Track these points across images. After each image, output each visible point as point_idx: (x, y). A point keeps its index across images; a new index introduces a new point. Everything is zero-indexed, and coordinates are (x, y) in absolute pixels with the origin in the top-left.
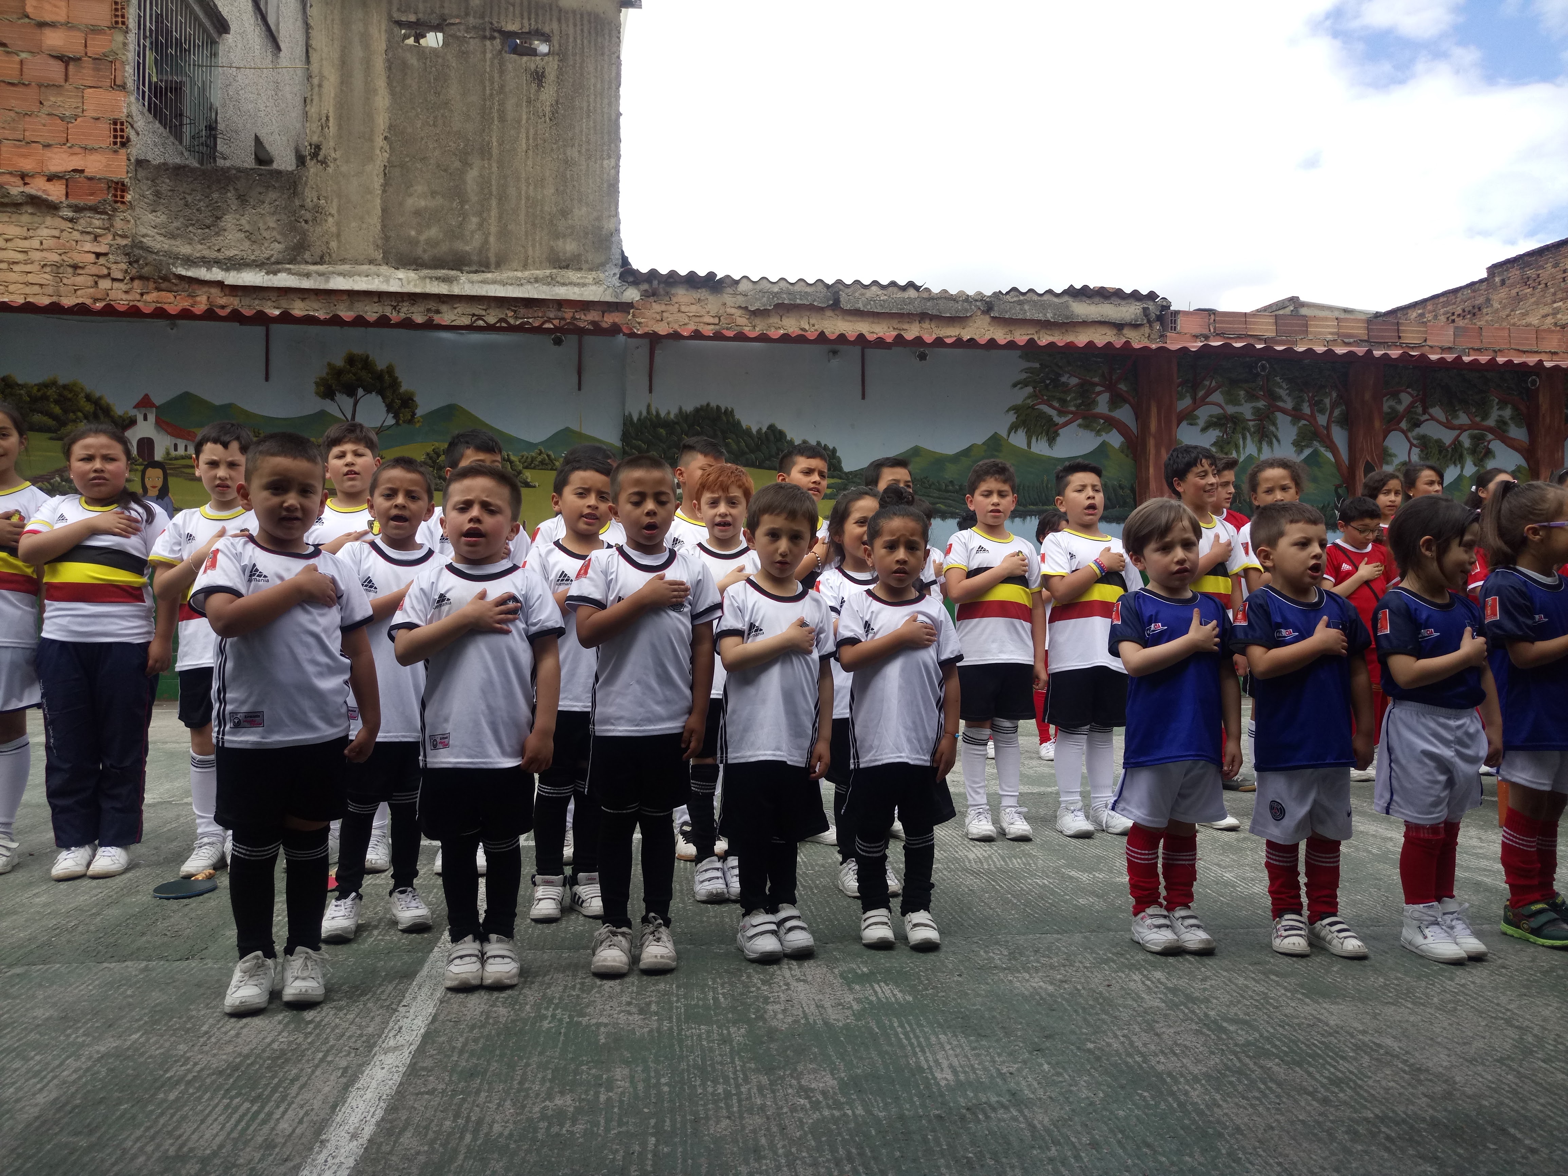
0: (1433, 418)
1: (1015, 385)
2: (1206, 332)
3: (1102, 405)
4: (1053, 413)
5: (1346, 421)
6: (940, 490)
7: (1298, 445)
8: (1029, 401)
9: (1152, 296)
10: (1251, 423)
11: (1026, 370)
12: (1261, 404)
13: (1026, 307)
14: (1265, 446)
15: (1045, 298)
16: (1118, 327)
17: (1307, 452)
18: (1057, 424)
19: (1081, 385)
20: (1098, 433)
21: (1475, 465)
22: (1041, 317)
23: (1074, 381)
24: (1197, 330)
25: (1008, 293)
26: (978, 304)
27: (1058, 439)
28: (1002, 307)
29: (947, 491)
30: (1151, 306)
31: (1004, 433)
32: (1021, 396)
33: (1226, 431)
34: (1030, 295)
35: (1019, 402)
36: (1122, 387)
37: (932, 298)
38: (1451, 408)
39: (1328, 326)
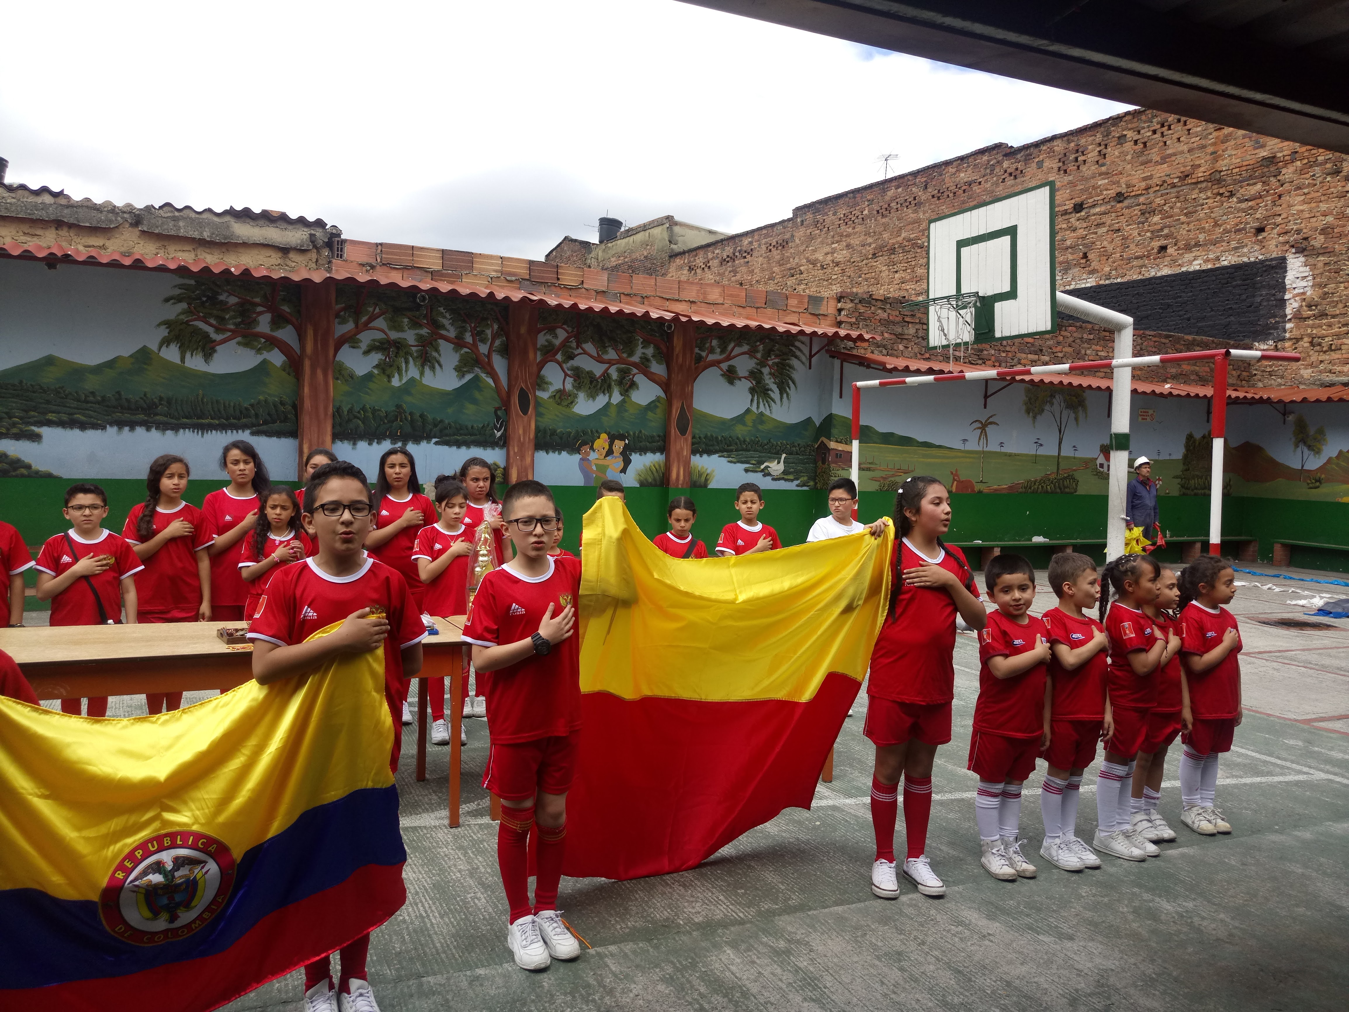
0: (585, 352)
1: (167, 300)
2: (372, 261)
3: (264, 324)
4: (210, 330)
5: (505, 351)
6: (79, 401)
7: (460, 370)
8: (182, 317)
9: (320, 223)
10: (414, 349)
11: (180, 286)
12: (424, 331)
13: (181, 224)
14: (427, 370)
15: (204, 216)
16: (285, 250)
17: (468, 377)
18: (215, 341)
19: (241, 304)
20: (259, 351)
21: (622, 395)
22: (196, 235)
23: (233, 300)
24: (365, 260)
25: (161, 207)
26: (125, 215)
27: (215, 355)
28: (153, 221)
29: (87, 402)
30: (319, 233)
31: (154, 347)
32: (174, 311)
33: (388, 355)
34: (187, 212)
35: (172, 316)
36: (286, 308)
37: (71, 205)
38: (601, 345)
39: (492, 264)
